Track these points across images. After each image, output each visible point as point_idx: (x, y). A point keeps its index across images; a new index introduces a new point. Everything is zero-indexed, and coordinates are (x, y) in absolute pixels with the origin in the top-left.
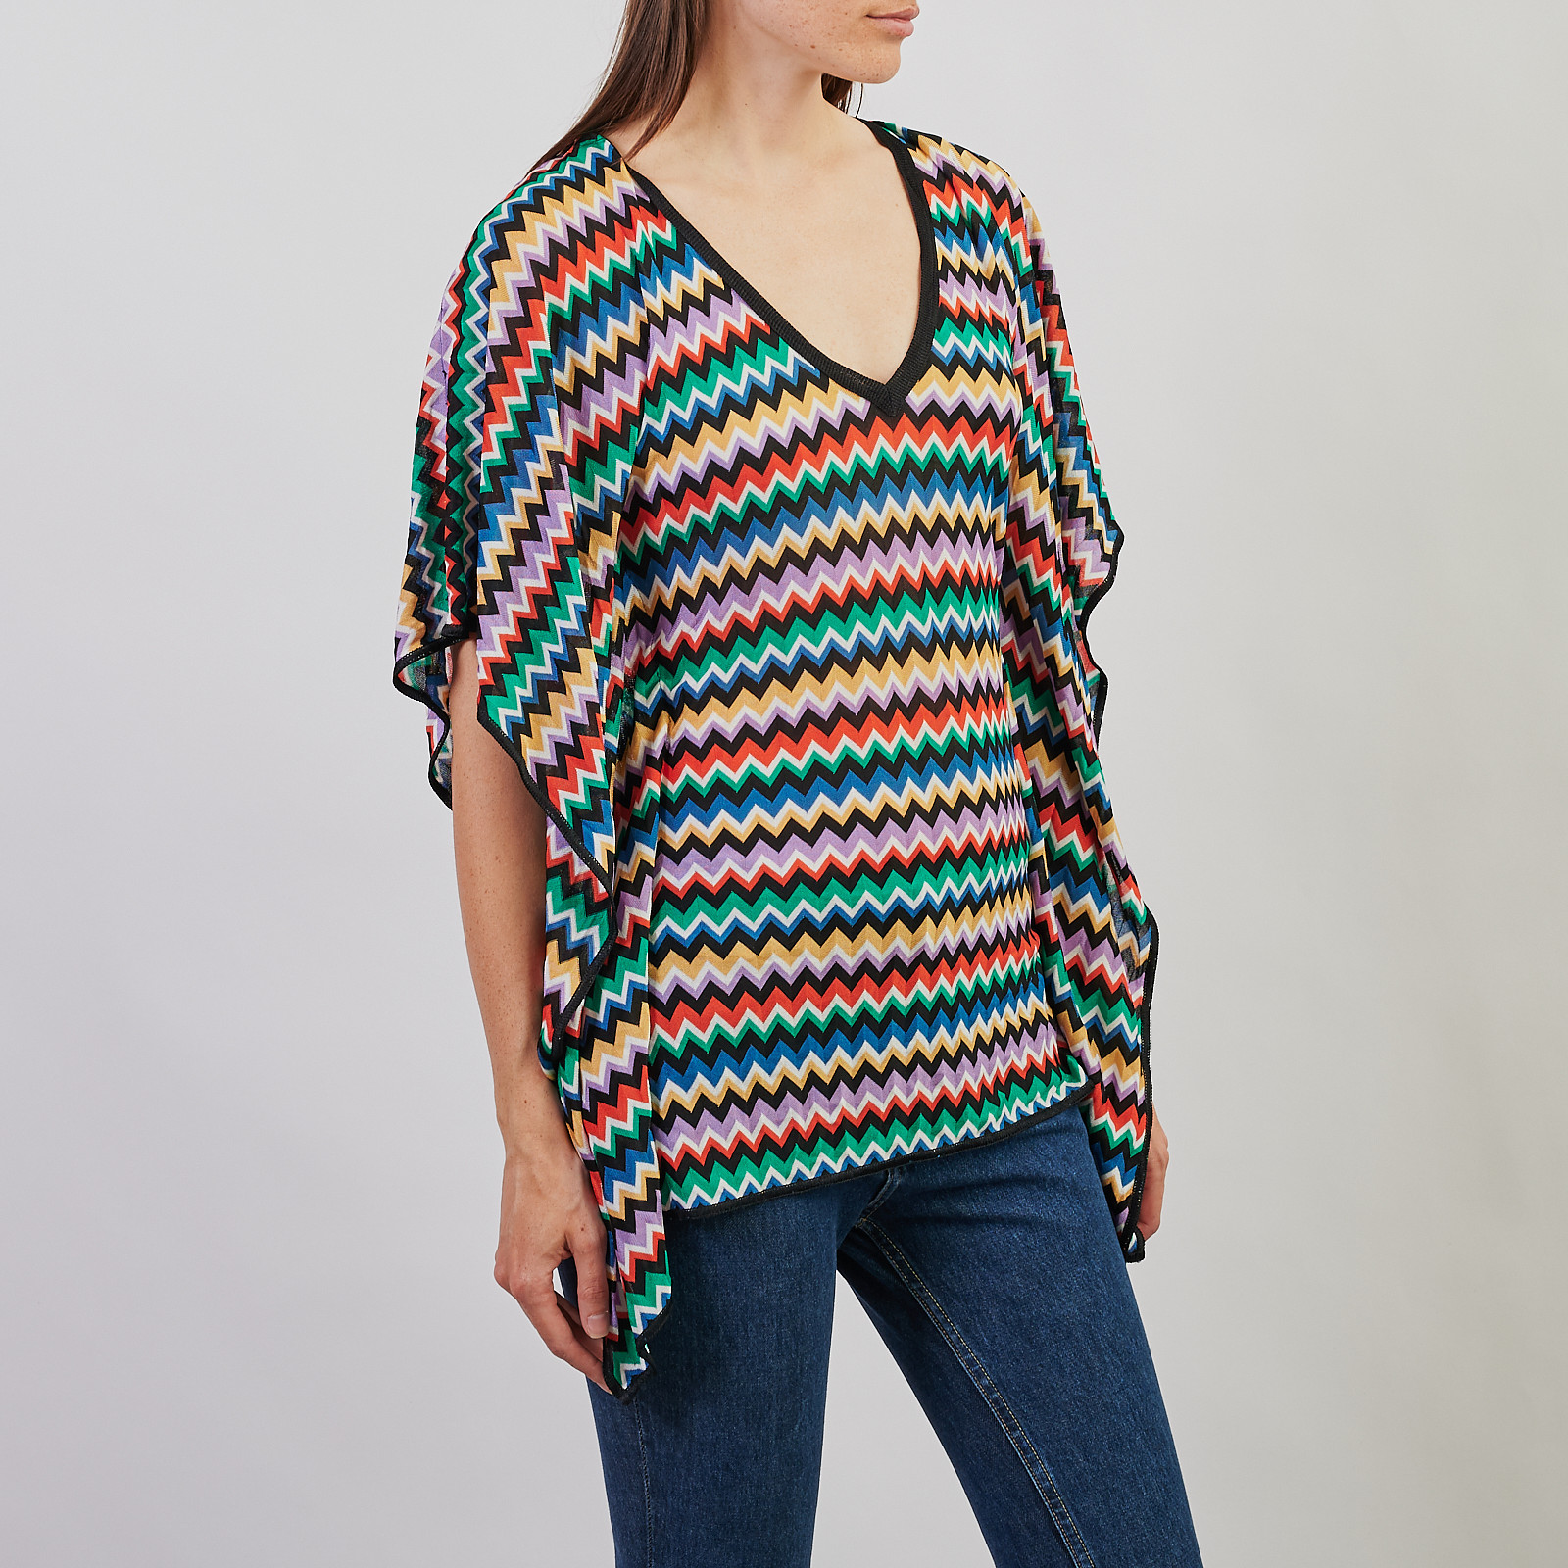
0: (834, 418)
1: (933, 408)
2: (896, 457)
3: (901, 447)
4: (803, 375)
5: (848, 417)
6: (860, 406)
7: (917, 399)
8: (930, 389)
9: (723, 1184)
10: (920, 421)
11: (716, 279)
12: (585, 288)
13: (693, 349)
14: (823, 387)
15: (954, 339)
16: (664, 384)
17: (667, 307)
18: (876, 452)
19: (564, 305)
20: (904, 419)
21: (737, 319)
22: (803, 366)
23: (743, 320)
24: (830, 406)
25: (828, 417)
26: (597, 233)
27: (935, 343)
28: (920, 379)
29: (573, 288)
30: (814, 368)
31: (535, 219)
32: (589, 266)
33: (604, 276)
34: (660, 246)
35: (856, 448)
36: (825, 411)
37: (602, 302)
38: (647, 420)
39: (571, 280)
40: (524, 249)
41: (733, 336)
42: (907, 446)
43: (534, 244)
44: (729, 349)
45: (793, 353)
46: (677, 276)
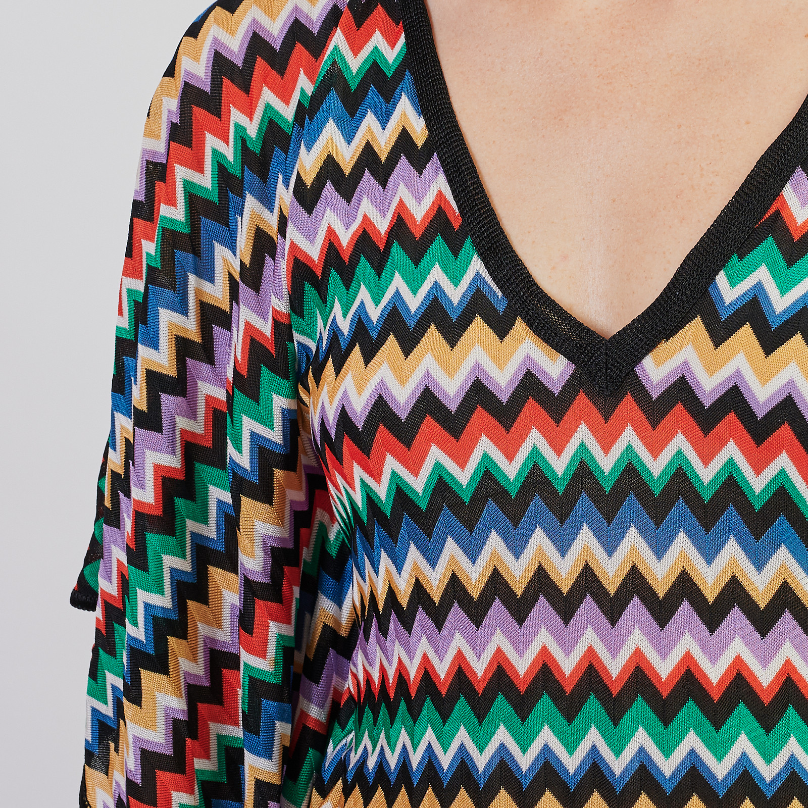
0: (502, 381)
1: (682, 389)
2: (607, 463)
3: (618, 449)
4: (478, 303)
5: (530, 385)
6: (555, 368)
7: (656, 371)
10: (655, 411)
11: (419, 130)
12: (253, 129)
13: (345, 237)
14: (501, 328)
15: (762, 275)
16: (307, 286)
17: (330, 168)
18: (571, 449)
19: (229, 152)
20: (628, 404)
21: (419, 200)
22: (484, 290)
23: (429, 200)
24: (500, 364)
25: (489, 378)
26: (299, 46)
27: (721, 279)
28: (668, 338)
29: (239, 128)
30: (500, 294)
31: (217, 21)
32: (268, 96)
33: (287, 112)
34: (374, 71)
35: (535, 439)
36: (488, 369)
37: (278, 152)
38: (297, 336)
39: (236, 116)
40: (186, 65)
41: (400, 226)
42: (629, 448)
43: (196, 59)
44: (388, 246)
45: (477, 265)
46: (370, 121)
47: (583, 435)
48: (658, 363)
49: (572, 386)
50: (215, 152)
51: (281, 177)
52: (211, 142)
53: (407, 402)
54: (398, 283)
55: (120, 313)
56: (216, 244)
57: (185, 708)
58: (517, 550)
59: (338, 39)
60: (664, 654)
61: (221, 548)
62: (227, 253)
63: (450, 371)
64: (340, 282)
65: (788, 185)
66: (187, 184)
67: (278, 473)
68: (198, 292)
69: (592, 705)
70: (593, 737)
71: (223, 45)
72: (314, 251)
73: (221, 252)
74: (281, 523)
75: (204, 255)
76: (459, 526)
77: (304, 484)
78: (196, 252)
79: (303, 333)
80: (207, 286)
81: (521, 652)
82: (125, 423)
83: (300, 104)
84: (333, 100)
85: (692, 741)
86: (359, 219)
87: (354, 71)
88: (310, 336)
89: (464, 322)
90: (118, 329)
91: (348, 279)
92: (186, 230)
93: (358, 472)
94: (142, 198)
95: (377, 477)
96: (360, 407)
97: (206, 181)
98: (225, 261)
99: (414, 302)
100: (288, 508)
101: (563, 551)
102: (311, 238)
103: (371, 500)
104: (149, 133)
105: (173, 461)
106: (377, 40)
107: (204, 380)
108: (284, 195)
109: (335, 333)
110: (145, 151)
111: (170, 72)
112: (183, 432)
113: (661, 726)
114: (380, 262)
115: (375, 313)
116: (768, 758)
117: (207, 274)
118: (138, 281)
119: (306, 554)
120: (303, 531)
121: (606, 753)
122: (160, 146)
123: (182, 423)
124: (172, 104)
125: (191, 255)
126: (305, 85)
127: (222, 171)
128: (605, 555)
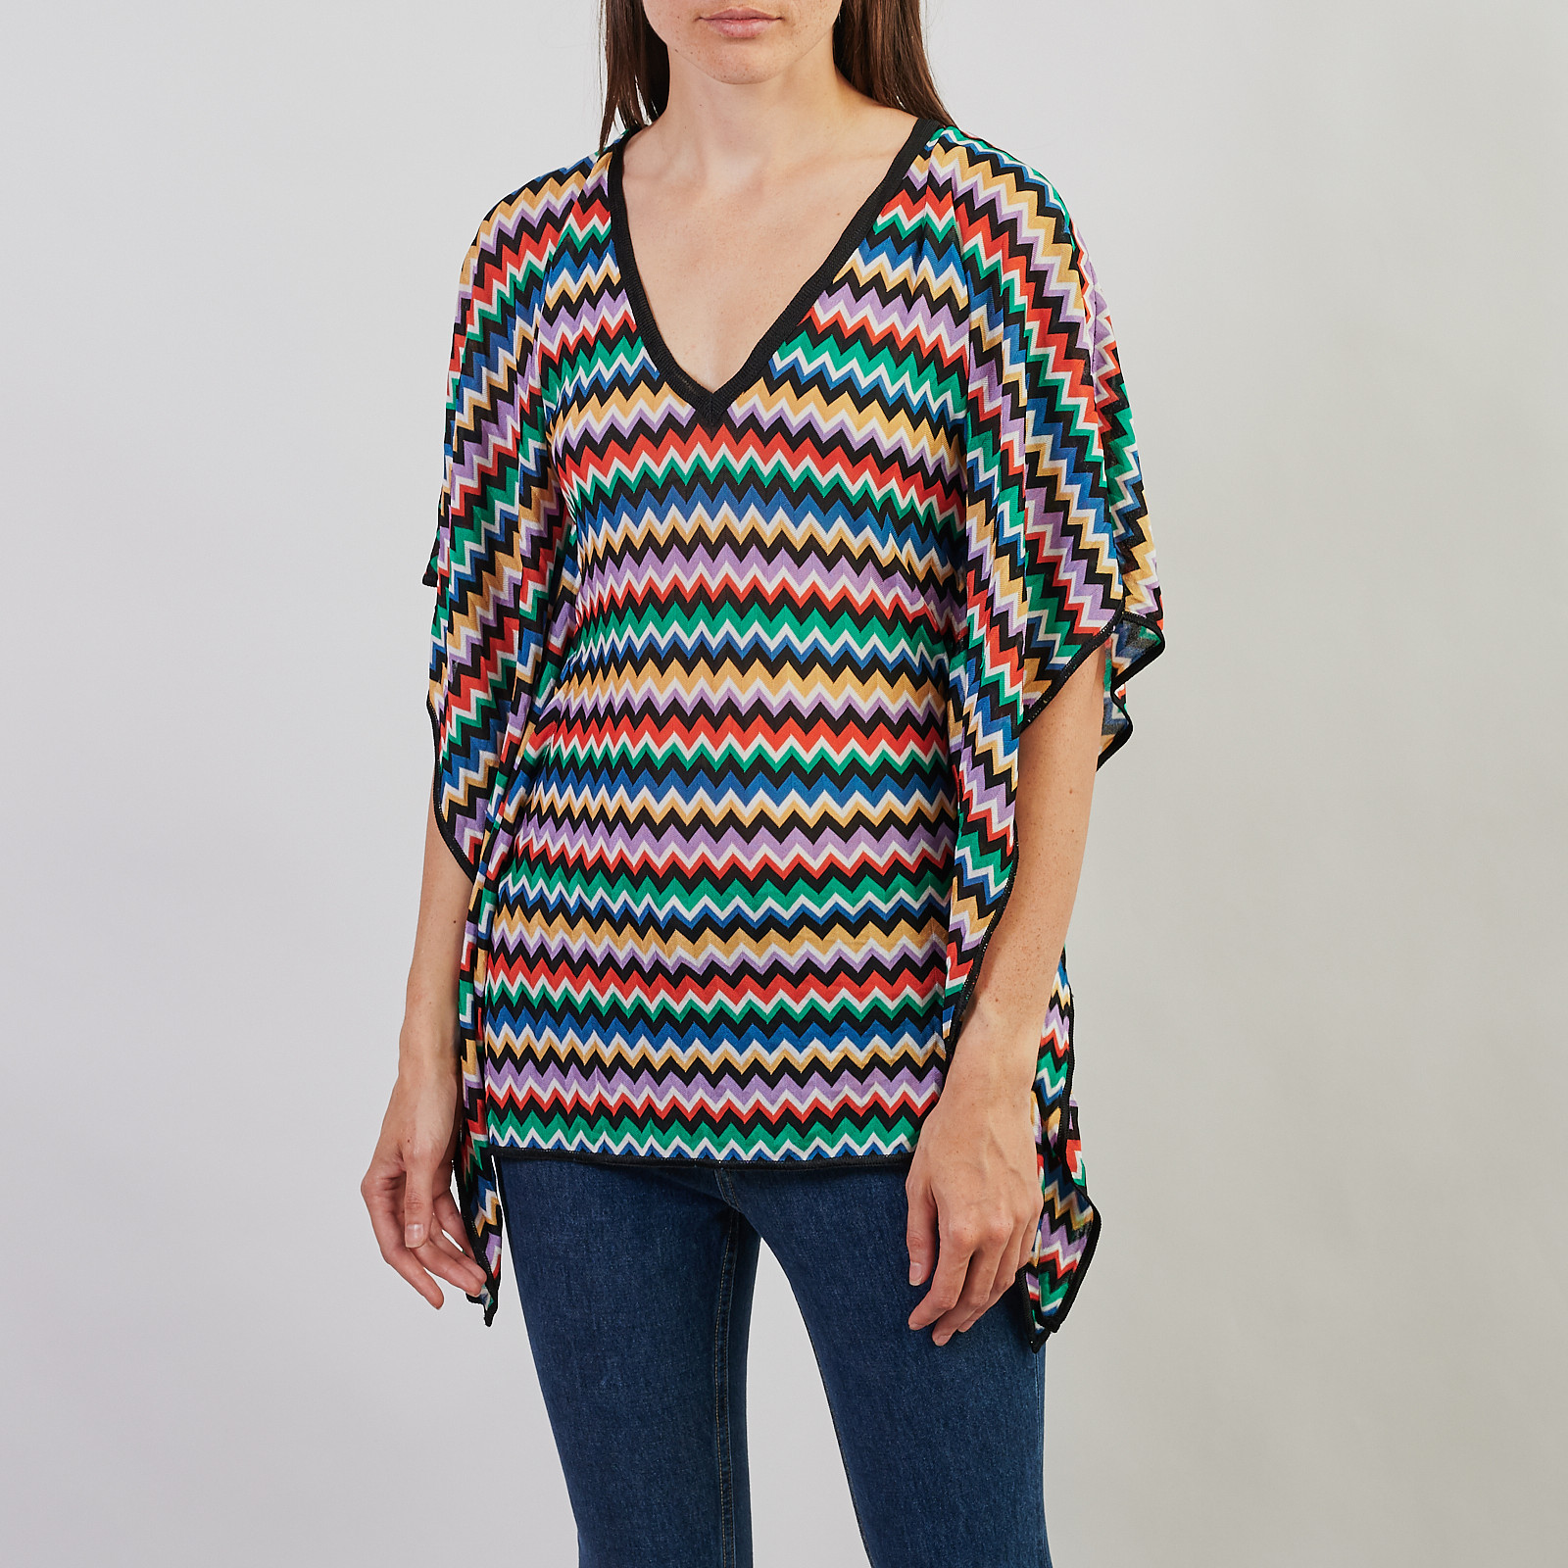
0: (655, 419)
1: (752, 420)
2: (711, 466)
3: (718, 457)
4: (643, 375)
5: (670, 421)
6: (684, 411)
7: (738, 410)
8: (754, 402)
9: (533, 1133)
10: (738, 434)
11: (616, 276)
12: (520, 277)
13: (572, 340)
14: (655, 389)
15: (798, 353)
16: (550, 370)
17: (564, 298)
18: (692, 458)
19: (507, 291)
20: (723, 429)
21: (613, 316)
22: (647, 367)
23: (619, 316)
24: (654, 409)
25: (647, 418)
26: (548, 225)
27: (776, 356)
28: (745, 391)
29: (512, 276)
30: (656, 369)
31: (502, 211)
32: (529, 256)
33: (541, 266)
34: (592, 239)
35: (672, 453)
36: (646, 413)
37: (535, 290)
38: (545, 402)
39: (510, 269)
40: (483, 238)
41: (602, 331)
42: (724, 456)
43: (488, 234)
44: (595, 343)
45: (643, 353)
46: (589, 270)
47: (699, 450)
48: (740, 406)
49: (693, 422)
50: (499, 291)
51: (537, 305)
52: (496, 285)
53: (601, 433)
54: (600, 365)
55: (448, 394)
56: (500, 349)
57: (480, 638)
58: (661, 519)
59: (571, 220)
60: (742, 577)
61: (502, 539)
62: (507, 354)
63: (625, 414)
64: (568, 366)
65: (817, 301)
66: (481, 311)
67: (534, 490)
68: (489, 379)
69: (701, 608)
70: (702, 627)
71: (504, 225)
72: (554, 348)
73: (502, 353)
74: (538, 520)
75: (491, 357)
76: (631, 507)
77: (555, 499)
78: (487, 354)
79: (549, 400)
80: (493, 375)
81: (662, 579)
82: (450, 459)
83: (548, 261)
84: (567, 257)
85: (756, 628)
86: (581, 329)
87: (581, 240)
88: (552, 402)
89: (635, 385)
90: (447, 404)
91: (573, 365)
92: (481, 340)
93: (575, 477)
94: (459, 322)
95: (584, 479)
96: (575, 437)
97: (494, 309)
98: (505, 359)
99: (608, 375)
100: (542, 512)
101: (687, 518)
102: (552, 340)
103: (582, 494)
104: (463, 281)
105: (473, 484)
106: (595, 221)
107: (492, 434)
108: (538, 315)
109: (565, 396)
110: (460, 293)
111: (474, 243)
112: (479, 466)
113: (739, 619)
114: (590, 353)
115: (586, 383)
116: (801, 640)
117: (494, 368)
118: (456, 373)
119: (558, 543)
120: (555, 528)
121: (708, 635)
122: (469, 289)
123: (477, 459)
124: (475, 262)
125: (483, 356)
126: (551, 249)
127: (503, 302)
128: (710, 520)
